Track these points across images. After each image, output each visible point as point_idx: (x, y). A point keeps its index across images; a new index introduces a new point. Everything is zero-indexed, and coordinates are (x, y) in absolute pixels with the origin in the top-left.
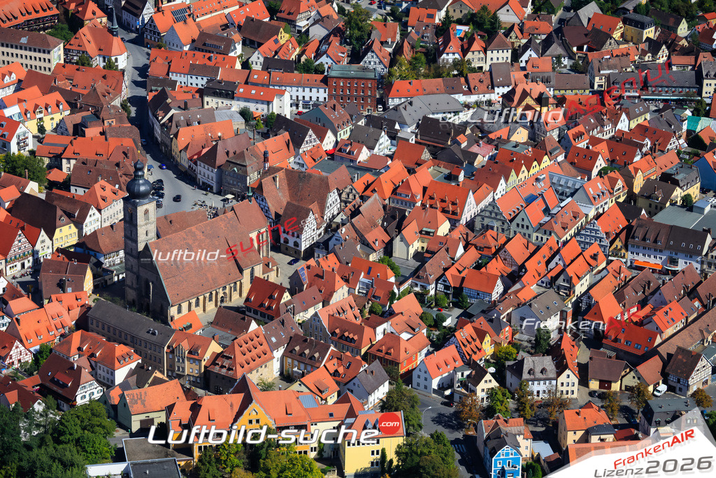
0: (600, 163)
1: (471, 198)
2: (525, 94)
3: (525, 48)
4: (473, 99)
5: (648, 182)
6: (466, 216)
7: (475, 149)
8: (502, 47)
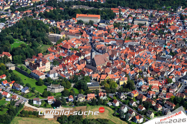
0: (153, 50)
1: (136, 54)
2: (143, 42)
3: (143, 37)
4: (136, 43)
5: (159, 53)
6: (135, 56)
7: (136, 48)
8: (140, 37)
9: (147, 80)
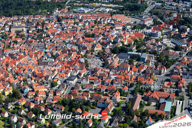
0: (34, 56)
1: (17, 62)
2: (22, 49)
3: (22, 44)
4: (15, 51)
5: (40, 57)
6: (17, 64)
7: (16, 56)
8: (18, 44)
9: (32, 87)
